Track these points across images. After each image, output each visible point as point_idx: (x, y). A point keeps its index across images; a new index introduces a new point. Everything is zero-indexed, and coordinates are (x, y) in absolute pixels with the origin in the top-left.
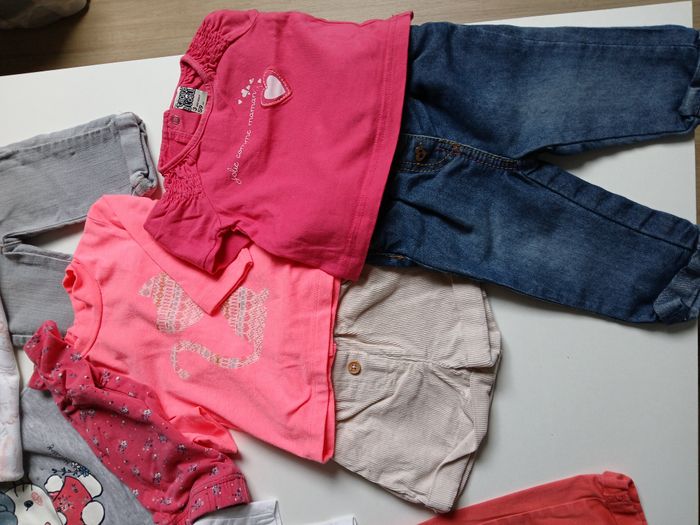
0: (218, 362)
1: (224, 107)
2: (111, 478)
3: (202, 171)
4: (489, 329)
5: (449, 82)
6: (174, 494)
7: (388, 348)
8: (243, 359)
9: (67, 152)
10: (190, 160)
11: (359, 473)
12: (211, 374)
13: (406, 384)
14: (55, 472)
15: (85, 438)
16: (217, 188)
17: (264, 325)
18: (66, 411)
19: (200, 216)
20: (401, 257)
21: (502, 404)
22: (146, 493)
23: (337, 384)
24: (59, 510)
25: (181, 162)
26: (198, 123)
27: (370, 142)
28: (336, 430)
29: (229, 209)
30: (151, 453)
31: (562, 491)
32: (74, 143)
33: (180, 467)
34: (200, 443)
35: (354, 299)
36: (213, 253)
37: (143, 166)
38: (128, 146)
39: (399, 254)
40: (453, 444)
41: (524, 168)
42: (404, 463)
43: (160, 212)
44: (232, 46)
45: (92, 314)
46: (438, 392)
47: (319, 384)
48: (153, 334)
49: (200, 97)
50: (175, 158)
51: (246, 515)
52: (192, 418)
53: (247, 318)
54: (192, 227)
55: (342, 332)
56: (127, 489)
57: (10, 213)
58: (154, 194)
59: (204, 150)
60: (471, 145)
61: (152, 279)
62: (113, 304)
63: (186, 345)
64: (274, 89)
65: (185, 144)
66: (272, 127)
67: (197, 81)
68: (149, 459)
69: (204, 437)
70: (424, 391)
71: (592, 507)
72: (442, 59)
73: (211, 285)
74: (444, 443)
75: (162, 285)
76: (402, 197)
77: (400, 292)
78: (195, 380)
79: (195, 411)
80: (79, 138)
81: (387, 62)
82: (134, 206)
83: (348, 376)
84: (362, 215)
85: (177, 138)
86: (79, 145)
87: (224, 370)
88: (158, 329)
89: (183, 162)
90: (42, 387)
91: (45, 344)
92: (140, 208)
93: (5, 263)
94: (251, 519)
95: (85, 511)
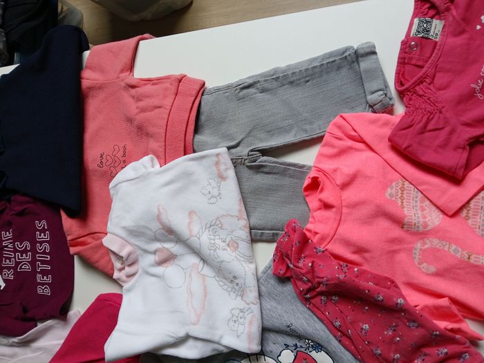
0: (469, 258)
1: (462, 32)
9: (302, 80)
10: (428, 80)
12: (460, 269)
14: (287, 346)
16: (459, 102)
18: (308, 296)
19: (443, 128)
25: (420, 82)
26: (434, 49)
29: (475, 121)
30: (393, 337)
32: (311, 72)
33: (426, 350)
34: (452, 330)
36: (463, 161)
38: (366, 71)
43: (406, 126)
45: (331, 214)
48: (396, 232)
49: (437, 26)
50: (413, 81)
52: (437, 308)
54: (436, 138)
57: (250, 132)
59: (439, 72)
61: (394, 184)
62: (354, 206)
65: (422, 67)
67: (432, 12)
68: (390, 341)
69: (450, 325)
73: (453, 190)
75: (403, 189)
78: (438, 274)
79: (444, 302)
80: (315, 67)
82: (373, 122)
85: (414, 62)
86: (314, 74)
87: (476, 266)
88: (402, 227)
89: (422, 82)
90: (285, 273)
91: (296, 238)
92: (380, 123)
93: (246, 172)
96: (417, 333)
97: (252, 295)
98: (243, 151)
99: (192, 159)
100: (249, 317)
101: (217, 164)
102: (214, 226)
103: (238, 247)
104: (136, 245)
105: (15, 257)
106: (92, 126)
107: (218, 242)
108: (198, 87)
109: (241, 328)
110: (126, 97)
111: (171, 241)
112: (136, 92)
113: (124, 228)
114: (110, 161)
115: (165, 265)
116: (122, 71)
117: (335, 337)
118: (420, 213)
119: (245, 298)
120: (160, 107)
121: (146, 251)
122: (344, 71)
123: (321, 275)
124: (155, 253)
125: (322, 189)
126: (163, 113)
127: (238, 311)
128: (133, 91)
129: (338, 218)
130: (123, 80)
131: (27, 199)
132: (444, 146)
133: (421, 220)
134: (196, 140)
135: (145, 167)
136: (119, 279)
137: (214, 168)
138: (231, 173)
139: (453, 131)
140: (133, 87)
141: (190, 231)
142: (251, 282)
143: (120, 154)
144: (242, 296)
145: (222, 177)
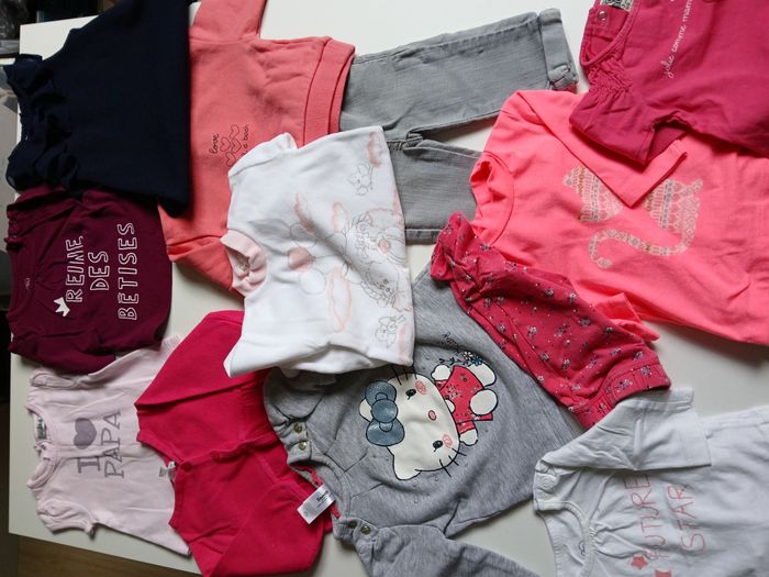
0: (648, 249)
1: (655, 4)
3: (628, 66)
6: (584, 380)
8: (673, 248)
9: (475, 50)
10: (616, 55)
12: (637, 261)
14: (442, 362)
16: (648, 81)
17: (696, 216)
18: (470, 299)
19: (628, 109)
22: (551, 380)
24: (446, 398)
25: (608, 57)
26: (623, 23)
29: (663, 102)
30: (563, 340)
32: (486, 41)
33: (599, 352)
34: (626, 327)
36: (648, 144)
38: (549, 42)
43: (589, 104)
47: (761, 271)
48: (573, 224)
50: (600, 54)
51: (665, 400)
52: (612, 305)
53: (675, 209)
54: (621, 119)
57: (410, 110)
59: (630, 46)
61: (572, 171)
62: (527, 196)
63: (611, 233)
65: (610, 40)
66: (714, 21)
68: (560, 345)
69: (625, 322)
73: (635, 177)
75: (581, 178)
78: (615, 269)
79: (620, 298)
80: (490, 35)
82: (554, 100)
85: (602, 34)
86: (490, 43)
87: (655, 257)
88: (579, 218)
89: (609, 57)
90: (444, 276)
91: (460, 232)
92: (561, 102)
93: (403, 159)
94: (670, 404)
95: (474, 399)
96: (589, 331)
97: (405, 301)
98: (400, 133)
99: (340, 139)
100: (400, 326)
101: (370, 145)
102: (362, 222)
103: (390, 247)
104: (264, 245)
105: (86, 273)
106: (201, 102)
107: (368, 241)
108: (347, 53)
109: (391, 337)
110: (252, 64)
111: (308, 239)
112: (267, 56)
113: (251, 222)
114: (227, 145)
115: (300, 269)
116: (246, 31)
117: (498, 344)
118: (598, 202)
119: (396, 305)
120: (299, 75)
121: (277, 253)
122: (524, 42)
123: (487, 271)
124: (288, 254)
125: (492, 178)
126: (304, 82)
127: (388, 320)
128: (262, 56)
129: (509, 210)
130: (248, 42)
131: (105, 194)
132: (629, 128)
133: (600, 209)
134: (343, 117)
135: (280, 147)
136: (241, 287)
137: (366, 151)
138: (386, 157)
139: (638, 113)
140: (262, 50)
141: (335, 226)
142: (405, 287)
143: (240, 137)
144: (393, 303)
145: (375, 163)
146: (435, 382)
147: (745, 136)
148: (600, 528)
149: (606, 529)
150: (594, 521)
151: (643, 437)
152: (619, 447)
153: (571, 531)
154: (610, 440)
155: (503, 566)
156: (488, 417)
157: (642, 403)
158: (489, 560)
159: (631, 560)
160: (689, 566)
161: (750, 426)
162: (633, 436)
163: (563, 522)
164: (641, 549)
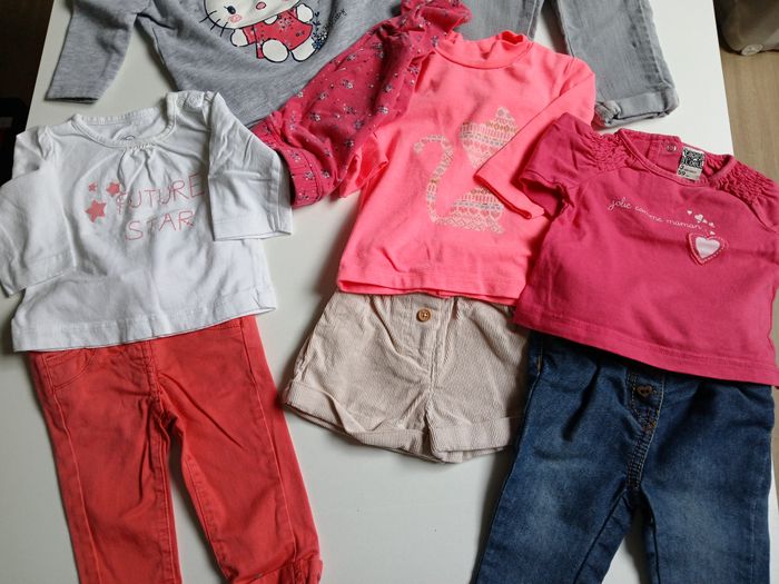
1: (684, 195)
2: (313, 70)
3: (620, 172)
4: (465, 452)
5: (717, 422)
6: (300, 133)
7: (442, 349)
8: (434, 207)
9: (636, 39)
10: (631, 160)
11: (323, 316)
12: (420, 175)
13: (409, 367)
14: (317, 15)
15: (353, 46)
16: (605, 185)
18: (382, 30)
19: (577, 168)
20: (539, 366)
21: (388, 461)
22: (299, 106)
23: (409, 297)
24: (279, 17)
25: (629, 151)
26: (667, 170)
27: (659, 340)
28: (364, 295)
29: (584, 198)
30: (340, 112)
31: (303, 518)
32: (645, 45)
33: (328, 141)
34: (354, 161)
35: (493, 319)
37: (626, 114)
38: (645, 100)
39: (542, 366)
40: (350, 409)
41: (630, 493)
42: (333, 360)
43: (581, 130)
44: (747, 208)
45: (477, 59)
46: (400, 398)
47: (412, 281)
48: (459, 118)
49: (694, 173)
50: (633, 145)
51: (280, 203)
52: (376, 154)
54: (566, 160)
55: (459, 304)
56: (302, 86)
58: (598, 123)
59: (641, 174)
60: (652, 443)
61: (513, 119)
62: (488, 80)
63: (449, 151)
64: (706, 246)
65: (647, 156)
66: (666, 243)
67: (710, 171)
68: (334, 110)
69: (359, 161)
70: (401, 384)
71: (286, 548)
72: (740, 416)
73: (507, 176)
74: (350, 401)
75: (507, 129)
76: (602, 370)
77: (499, 365)
78: (413, 156)
79: (383, 158)
80: (651, 52)
81: (738, 360)
82: (585, 104)
83: (416, 309)
84: (588, 329)
85: (653, 148)
86: (642, 50)
87: (424, 188)
89: (629, 154)
90: (404, 8)
92: (584, 109)
94: (276, 208)
95: (278, 43)
96: (347, 125)
123: (409, 37)
132: (557, 167)
146: (295, 7)
147: (548, 257)
148: (149, 152)
149: (147, 157)
150: (156, 148)
151: (243, 179)
152: (233, 155)
153: (146, 129)
154: (239, 149)
155: (109, 69)
156: (259, 54)
157: (277, 174)
158: (115, 56)
159: (117, 181)
160: (110, 231)
161: (254, 281)
162: (242, 169)
163: (155, 121)
164: (128, 190)
